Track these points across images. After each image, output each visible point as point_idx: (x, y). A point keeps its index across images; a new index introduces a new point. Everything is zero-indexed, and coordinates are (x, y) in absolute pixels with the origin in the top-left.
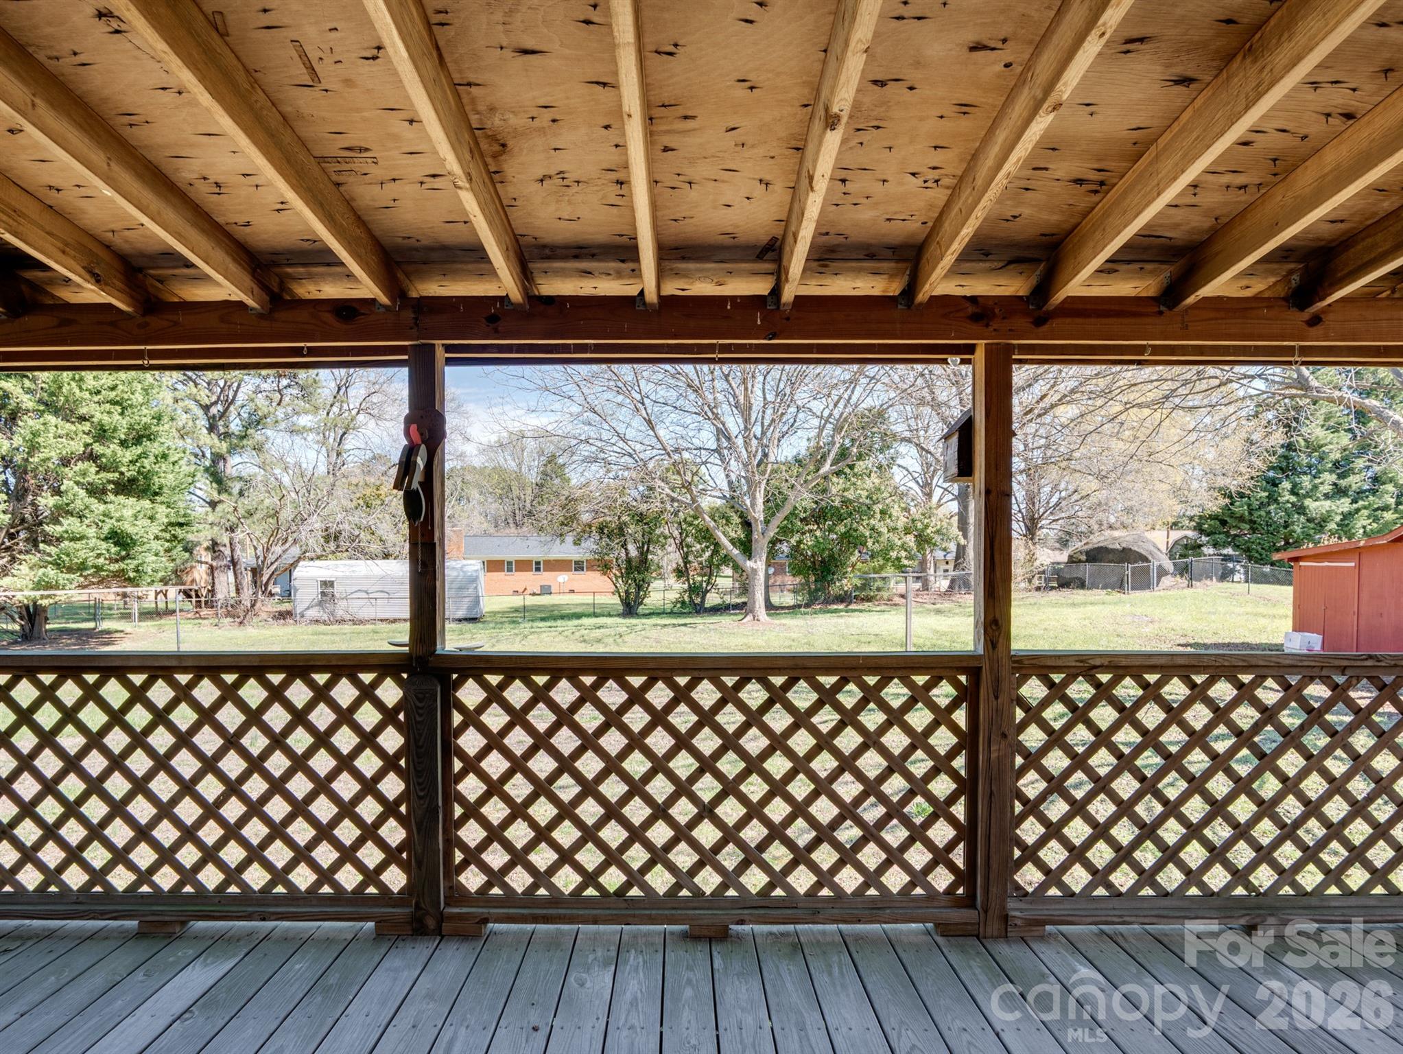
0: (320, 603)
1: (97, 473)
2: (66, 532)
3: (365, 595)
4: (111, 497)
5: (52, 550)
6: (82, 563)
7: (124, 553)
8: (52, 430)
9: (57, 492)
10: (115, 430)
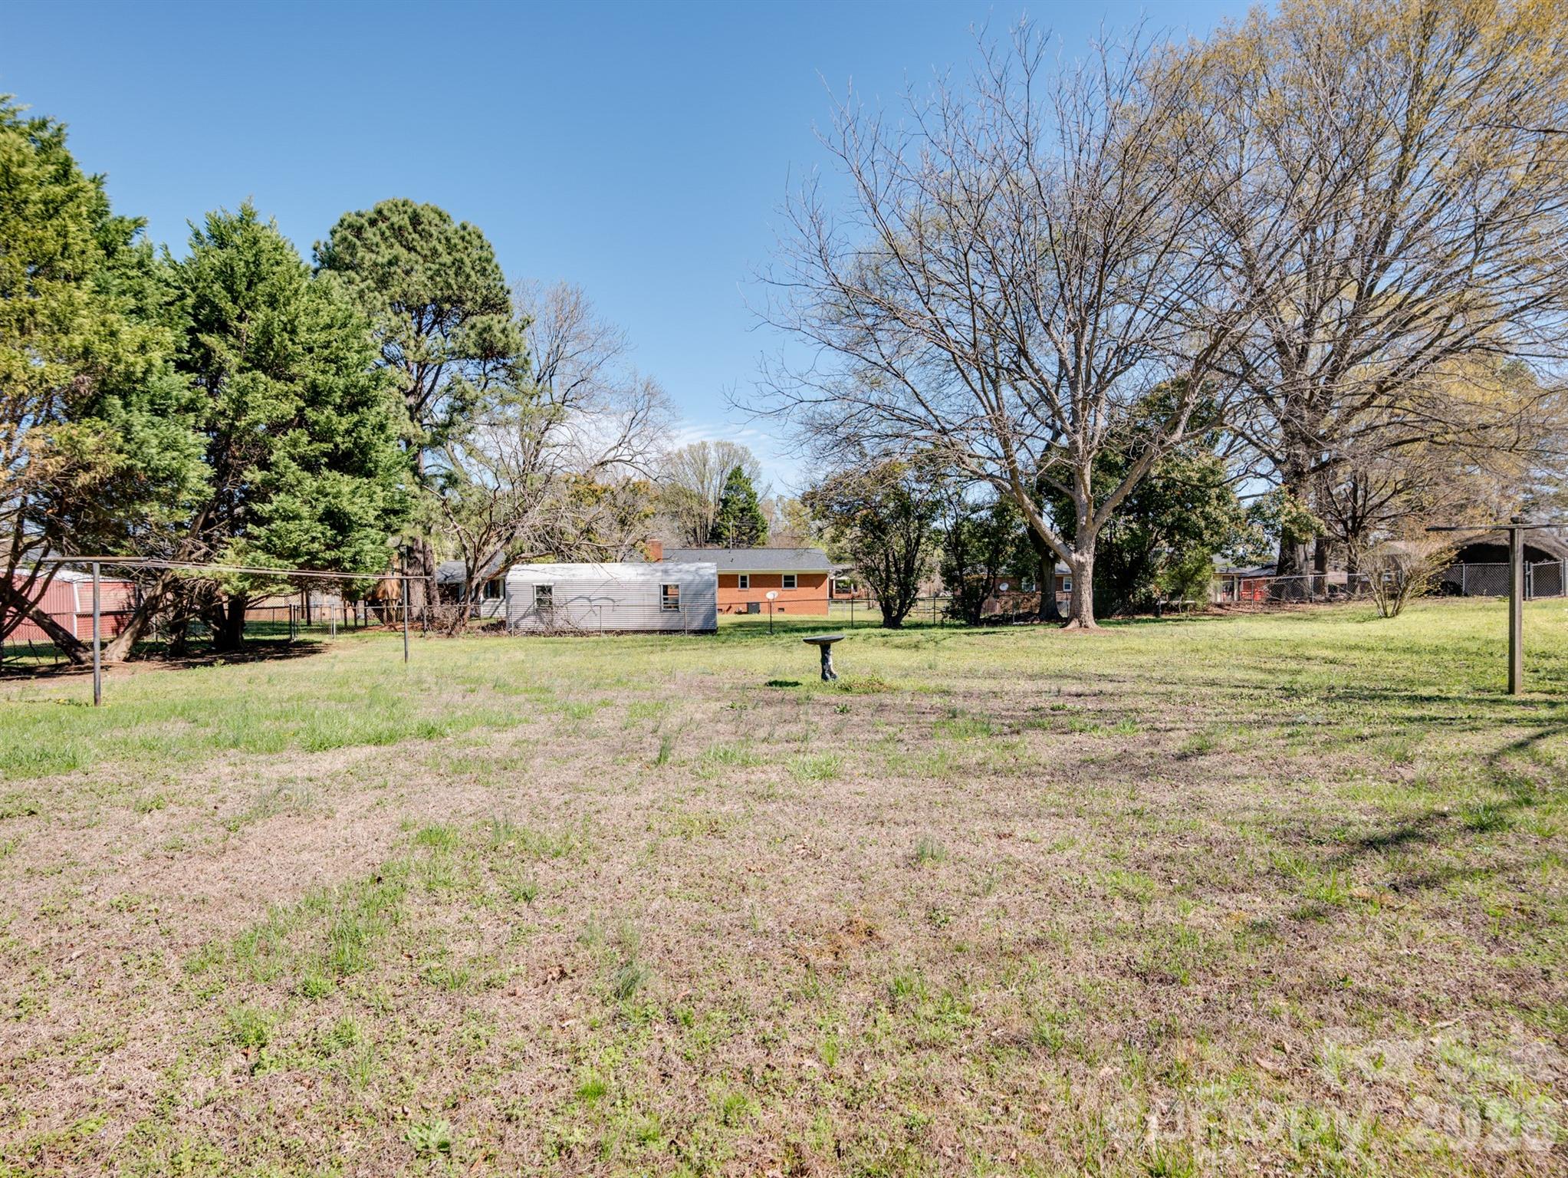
0: (537, 612)
1: (310, 443)
2: (277, 510)
3: (586, 602)
4: (325, 472)
5: (262, 531)
6: (295, 549)
7: (340, 538)
8: (261, 387)
9: (264, 465)
10: (331, 391)
